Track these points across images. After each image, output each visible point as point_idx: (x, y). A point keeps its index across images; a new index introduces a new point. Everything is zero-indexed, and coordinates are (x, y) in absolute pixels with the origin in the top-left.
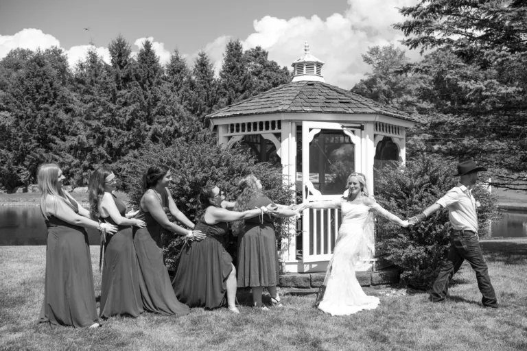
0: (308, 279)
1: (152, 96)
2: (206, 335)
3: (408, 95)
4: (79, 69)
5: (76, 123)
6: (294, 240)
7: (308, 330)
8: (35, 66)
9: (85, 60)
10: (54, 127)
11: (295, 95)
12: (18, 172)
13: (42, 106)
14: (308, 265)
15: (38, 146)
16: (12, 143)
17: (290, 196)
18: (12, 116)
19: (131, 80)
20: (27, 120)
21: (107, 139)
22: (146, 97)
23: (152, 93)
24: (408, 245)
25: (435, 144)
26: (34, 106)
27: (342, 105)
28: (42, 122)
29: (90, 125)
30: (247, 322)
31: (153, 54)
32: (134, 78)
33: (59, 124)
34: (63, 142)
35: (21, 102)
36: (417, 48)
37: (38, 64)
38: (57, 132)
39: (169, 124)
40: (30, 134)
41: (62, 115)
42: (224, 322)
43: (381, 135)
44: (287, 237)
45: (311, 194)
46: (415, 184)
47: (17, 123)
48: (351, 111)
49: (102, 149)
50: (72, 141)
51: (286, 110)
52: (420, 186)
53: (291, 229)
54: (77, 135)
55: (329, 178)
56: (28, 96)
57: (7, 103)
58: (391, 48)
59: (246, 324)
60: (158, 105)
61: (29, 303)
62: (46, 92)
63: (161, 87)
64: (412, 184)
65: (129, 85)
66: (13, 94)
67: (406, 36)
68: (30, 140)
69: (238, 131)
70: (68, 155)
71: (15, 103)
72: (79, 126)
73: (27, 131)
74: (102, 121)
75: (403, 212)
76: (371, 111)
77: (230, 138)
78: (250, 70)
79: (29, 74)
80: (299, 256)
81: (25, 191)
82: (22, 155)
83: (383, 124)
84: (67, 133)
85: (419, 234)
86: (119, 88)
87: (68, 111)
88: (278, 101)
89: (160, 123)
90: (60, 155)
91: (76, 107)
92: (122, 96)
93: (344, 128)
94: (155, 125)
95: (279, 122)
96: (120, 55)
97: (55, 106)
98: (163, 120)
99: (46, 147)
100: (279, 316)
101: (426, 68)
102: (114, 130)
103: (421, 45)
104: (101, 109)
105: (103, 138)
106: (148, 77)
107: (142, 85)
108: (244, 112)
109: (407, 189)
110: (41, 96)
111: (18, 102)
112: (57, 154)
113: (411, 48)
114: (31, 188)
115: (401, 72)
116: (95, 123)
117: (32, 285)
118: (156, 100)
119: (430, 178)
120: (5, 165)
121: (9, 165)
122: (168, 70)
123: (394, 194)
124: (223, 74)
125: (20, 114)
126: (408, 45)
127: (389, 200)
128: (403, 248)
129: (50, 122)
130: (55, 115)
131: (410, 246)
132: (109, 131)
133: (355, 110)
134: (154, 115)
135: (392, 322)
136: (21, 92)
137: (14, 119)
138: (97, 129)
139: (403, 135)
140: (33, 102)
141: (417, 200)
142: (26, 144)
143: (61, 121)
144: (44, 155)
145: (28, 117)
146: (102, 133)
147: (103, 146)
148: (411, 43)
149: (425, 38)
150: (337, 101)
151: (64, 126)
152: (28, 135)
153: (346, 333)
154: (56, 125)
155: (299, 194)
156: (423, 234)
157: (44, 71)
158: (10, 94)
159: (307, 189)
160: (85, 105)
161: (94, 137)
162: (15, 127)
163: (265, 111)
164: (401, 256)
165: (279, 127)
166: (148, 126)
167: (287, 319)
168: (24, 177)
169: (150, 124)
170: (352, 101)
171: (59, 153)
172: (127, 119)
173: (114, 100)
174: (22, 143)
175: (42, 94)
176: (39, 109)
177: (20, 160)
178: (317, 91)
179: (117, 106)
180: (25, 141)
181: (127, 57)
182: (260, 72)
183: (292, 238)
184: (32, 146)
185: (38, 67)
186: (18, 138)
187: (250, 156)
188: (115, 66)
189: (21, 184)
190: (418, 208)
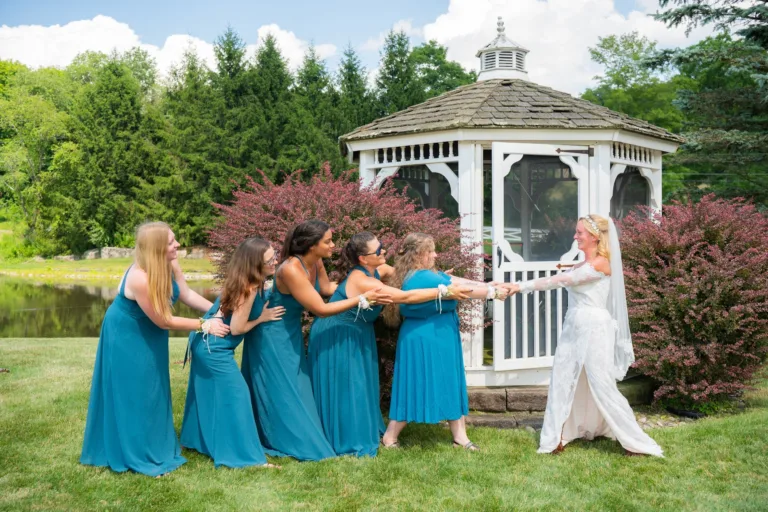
0: (502, 398)
1: (277, 117)
2: (327, 499)
3: (659, 110)
4: (172, 78)
5: (169, 157)
6: (479, 334)
7: (498, 492)
8: (109, 76)
9: (180, 66)
10: (137, 164)
11: (481, 100)
12: (88, 229)
13: (121, 134)
14: (503, 375)
15: (116, 192)
16: (79, 188)
17: (472, 264)
18: (78, 148)
19: (246, 93)
20: (100, 154)
21: (213, 180)
22: (268, 118)
23: (277, 112)
24: (667, 344)
25: (700, 183)
26: (109, 134)
27: (557, 115)
28: (121, 157)
29: (188, 161)
30: (397, 473)
31: (277, 55)
32: (250, 91)
33: (144, 159)
34: (150, 186)
35: (91, 129)
36: (680, 25)
37: (114, 72)
38: (142, 171)
39: (302, 157)
40: (103, 174)
41: (149, 146)
42: (359, 474)
43: (622, 164)
44: (468, 330)
45: (506, 260)
46: (678, 244)
47: (85, 160)
48: (571, 125)
49: (205, 196)
50: (163, 183)
51: (466, 124)
52: (688, 248)
53: (475, 317)
54: (170, 175)
55: (538, 234)
56: (100, 119)
57: (72, 131)
58: (633, 37)
59: (396, 478)
60: (286, 129)
61: (57, 435)
62: (124, 114)
63: (290, 104)
64: (674, 243)
65: (244, 101)
66: (79, 117)
67: (662, 6)
68: (104, 183)
69: (390, 160)
70: (157, 204)
71: (83, 129)
72: (172, 162)
73: (100, 170)
74: (205, 154)
75: (660, 290)
76: (606, 124)
77: (377, 171)
78: (420, 75)
79: (101, 88)
80: (488, 360)
81: (98, 255)
82: (94, 205)
83: (625, 145)
84: (155, 171)
85: (686, 326)
86: (229, 106)
87: (156, 140)
88: (453, 111)
89: (289, 156)
90: (146, 205)
91: (168, 134)
92: (234, 117)
93: (562, 153)
94: (282, 160)
95: (456, 144)
96: (230, 58)
97: (137, 133)
98: (293, 151)
99: (126, 193)
100: (451, 465)
101: (695, 57)
102: (224, 168)
103: (686, 20)
104: (203, 137)
105: (208, 178)
106: (271, 89)
107: (262, 101)
108: (399, 130)
109: (666, 251)
110: (119, 120)
111: (86, 129)
112: (143, 203)
113: (670, 25)
114: (107, 252)
115: (653, 65)
116: (194, 157)
117: (69, 405)
118: (284, 122)
119: (705, 234)
120: (70, 220)
121: (75, 221)
122: (299, 78)
123: (645, 260)
124: (381, 81)
125: (90, 146)
126: (665, 20)
127: (635, 270)
128: (659, 348)
129: (132, 157)
130: (139, 146)
131: (671, 346)
132: (216, 168)
133: (580, 123)
134: (281, 145)
135: (642, 477)
136: (91, 115)
137: (80, 154)
138: (198, 167)
139: (658, 163)
140: (108, 128)
141: (682, 271)
142: (99, 189)
143: (147, 155)
144: (124, 203)
145: (101, 150)
146: (206, 172)
147: (207, 190)
148: (669, 17)
149: (694, 7)
150: (549, 109)
151: (152, 163)
152: (101, 176)
153: (564, 497)
154: (140, 161)
155: (488, 261)
156: (693, 327)
157: (122, 83)
158: (75, 118)
159: (499, 253)
160: (180, 132)
161: (195, 177)
162: (83, 165)
163: (432, 126)
164: (656, 362)
165: (456, 153)
166: (272, 161)
167: (464, 468)
168: (95, 235)
169: (274, 157)
170: (575, 109)
171: (146, 201)
172: (241, 151)
173: (220, 124)
174: (93, 187)
175: (121, 116)
176: (116, 139)
177: (90, 212)
178: (517, 94)
179: (227, 131)
180: (97, 184)
181: (239, 61)
182: (435, 78)
183: (476, 331)
184: (108, 191)
185: (114, 77)
186: (87, 180)
187: (406, 199)
188: (222, 74)
189: (92, 247)
190: (684, 283)
